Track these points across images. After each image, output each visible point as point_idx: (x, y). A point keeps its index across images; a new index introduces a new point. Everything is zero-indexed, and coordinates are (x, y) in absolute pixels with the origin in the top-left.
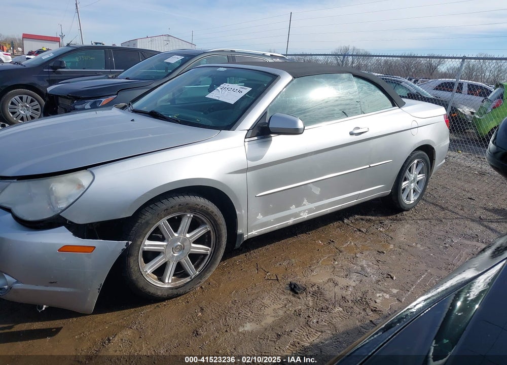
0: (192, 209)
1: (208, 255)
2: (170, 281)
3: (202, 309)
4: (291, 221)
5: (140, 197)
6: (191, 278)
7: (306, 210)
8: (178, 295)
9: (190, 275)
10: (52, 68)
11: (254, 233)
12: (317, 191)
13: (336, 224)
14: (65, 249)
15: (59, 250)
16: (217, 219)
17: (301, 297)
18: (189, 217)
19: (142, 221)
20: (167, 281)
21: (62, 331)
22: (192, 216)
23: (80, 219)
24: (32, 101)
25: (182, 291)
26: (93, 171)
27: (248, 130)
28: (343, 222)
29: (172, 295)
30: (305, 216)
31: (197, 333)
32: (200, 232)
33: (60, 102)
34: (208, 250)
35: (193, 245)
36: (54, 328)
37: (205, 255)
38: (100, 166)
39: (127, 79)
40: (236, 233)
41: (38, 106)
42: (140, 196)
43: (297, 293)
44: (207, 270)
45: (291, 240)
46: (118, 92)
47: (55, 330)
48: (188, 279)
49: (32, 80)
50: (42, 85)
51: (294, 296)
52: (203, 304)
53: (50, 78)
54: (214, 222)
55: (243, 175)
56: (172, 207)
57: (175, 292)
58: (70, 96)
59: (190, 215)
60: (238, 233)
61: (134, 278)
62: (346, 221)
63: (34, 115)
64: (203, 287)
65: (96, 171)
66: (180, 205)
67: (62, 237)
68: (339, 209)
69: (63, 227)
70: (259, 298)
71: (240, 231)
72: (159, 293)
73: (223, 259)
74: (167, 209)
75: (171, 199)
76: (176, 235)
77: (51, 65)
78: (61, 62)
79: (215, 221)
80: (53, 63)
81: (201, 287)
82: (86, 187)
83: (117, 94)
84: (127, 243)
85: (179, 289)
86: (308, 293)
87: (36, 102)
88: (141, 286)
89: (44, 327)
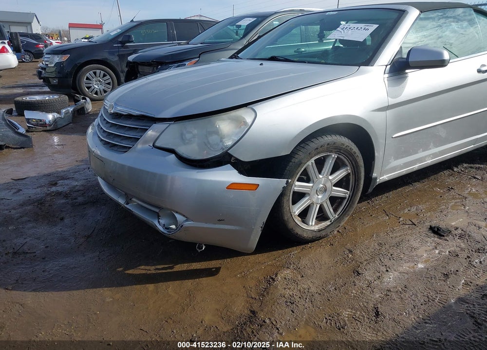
0: (338, 149)
1: (346, 198)
2: (313, 224)
3: (351, 251)
4: (416, 167)
5: (298, 134)
6: (331, 222)
7: (430, 155)
8: (320, 238)
9: (330, 219)
10: (121, 42)
11: (385, 177)
12: (443, 133)
13: (447, 172)
14: (233, 186)
15: (228, 188)
16: (358, 161)
17: (448, 239)
18: (334, 158)
19: (295, 160)
20: (311, 224)
21: (221, 270)
22: (336, 157)
23: (246, 157)
24: (104, 76)
25: (324, 234)
26: (254, 108)
27: (386, 66)
28: (453, 170)
29: (315, 239)
30: (429, 162)
31: (358, 273)
32: (341, 174)
33: (140, 70)
34: (347, 193)
35: (334, 188)
36: (213, 268)
37: (343, 199)
38: (259, 103)
39: (201, 43)
40: (372, 177)
41: (110, 80)
42: (298, 132)
43: (443, 236)
44: (345, 214)
45: (408, 189)
46: (200, 54)
47: (214, 269)
48: (328, 223)
49: (104, 55)
50: (113, 60)
51: (440, 239)
52: (349, 246)
53: (120, 53)
54: (355, 164)
55: (383, 114)
56: (321, 147)
57: (318, 235)
58: (155, 62)
59: (334, 156)
60: (373, 177)
61: (286, 218)
62: (455, 169)
63: (106, 89)
64: (340, 231)
65: (257, 107)
66: (328, 144)
67: (228, 176)
68: (456, 155)
69: (229, 165)
70: (404, 241)
71: (374, 175)
72: (305, 235)
73: (359, 202)
74: (317, 149)
75: (320, 138)
76: (321, 176)
77: (120, 40)
78: (129, 37)
79: (356, 162)
80: (122, 38)
81: (338, 231)
82: (250, 124)
83: (199, 57)
84: (287, 181)
85: (321, 232)
86: (455, 236)
87: (108, 77)
88: (291, 227)
89: (203, 267)
